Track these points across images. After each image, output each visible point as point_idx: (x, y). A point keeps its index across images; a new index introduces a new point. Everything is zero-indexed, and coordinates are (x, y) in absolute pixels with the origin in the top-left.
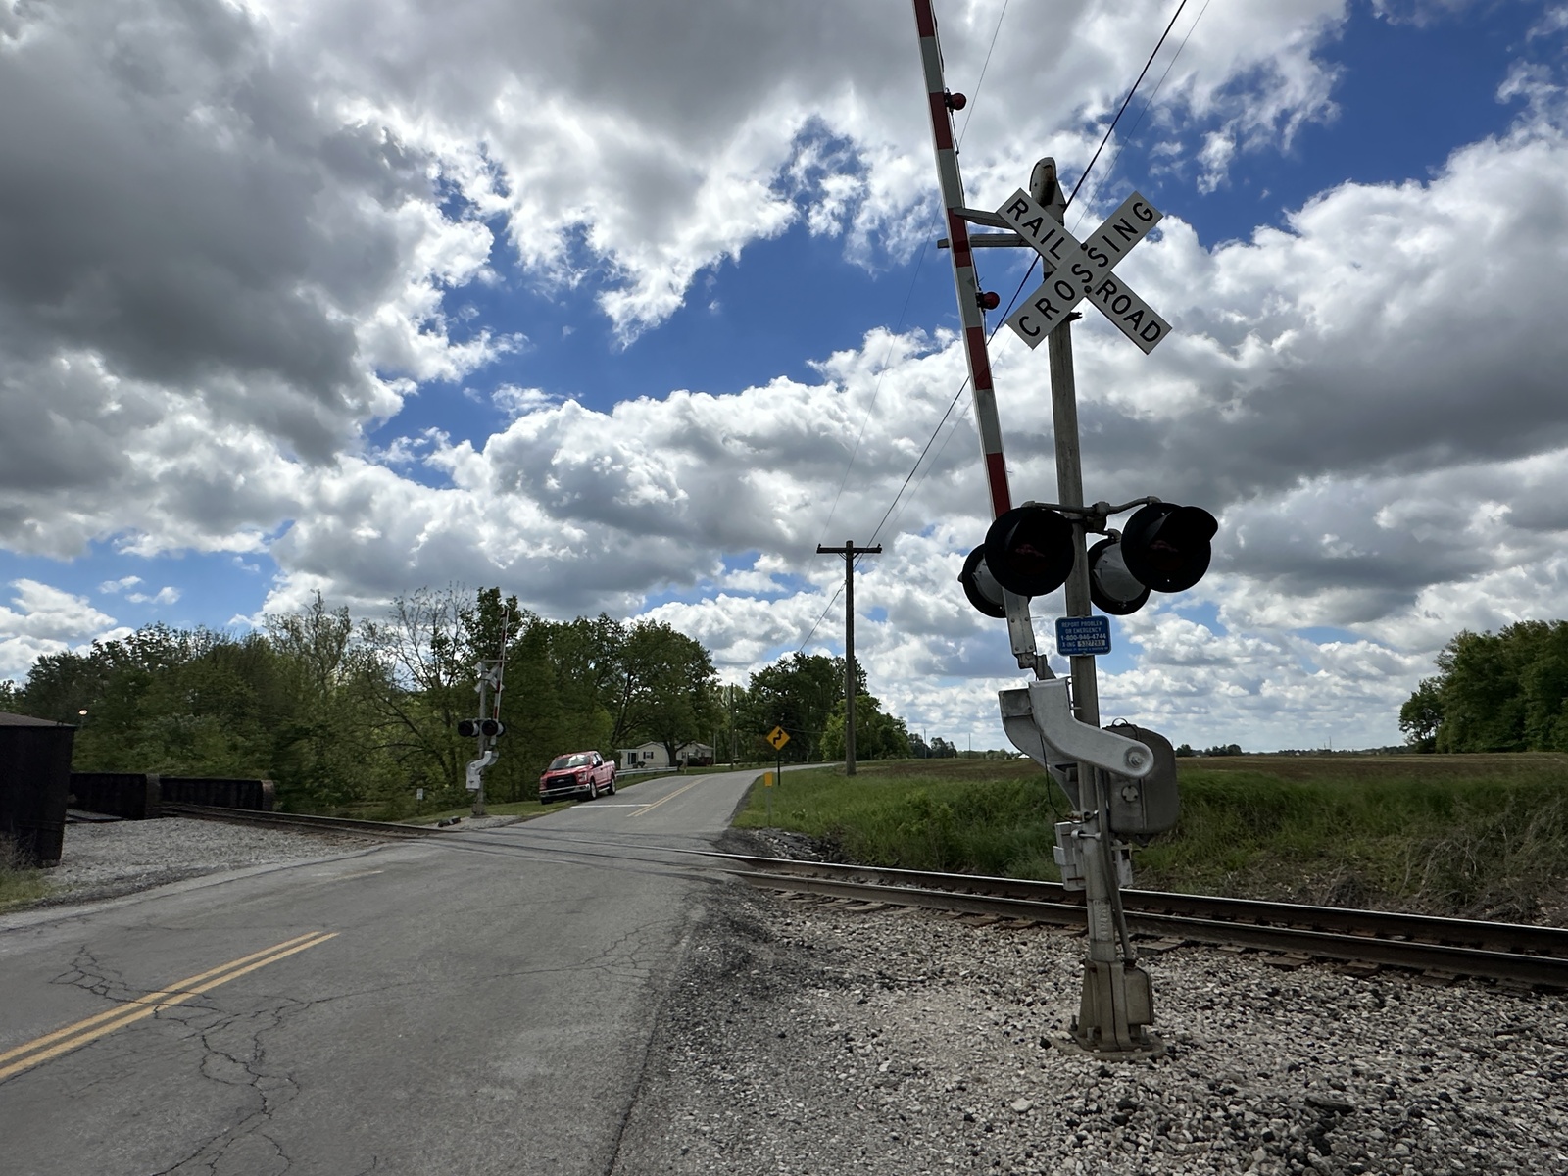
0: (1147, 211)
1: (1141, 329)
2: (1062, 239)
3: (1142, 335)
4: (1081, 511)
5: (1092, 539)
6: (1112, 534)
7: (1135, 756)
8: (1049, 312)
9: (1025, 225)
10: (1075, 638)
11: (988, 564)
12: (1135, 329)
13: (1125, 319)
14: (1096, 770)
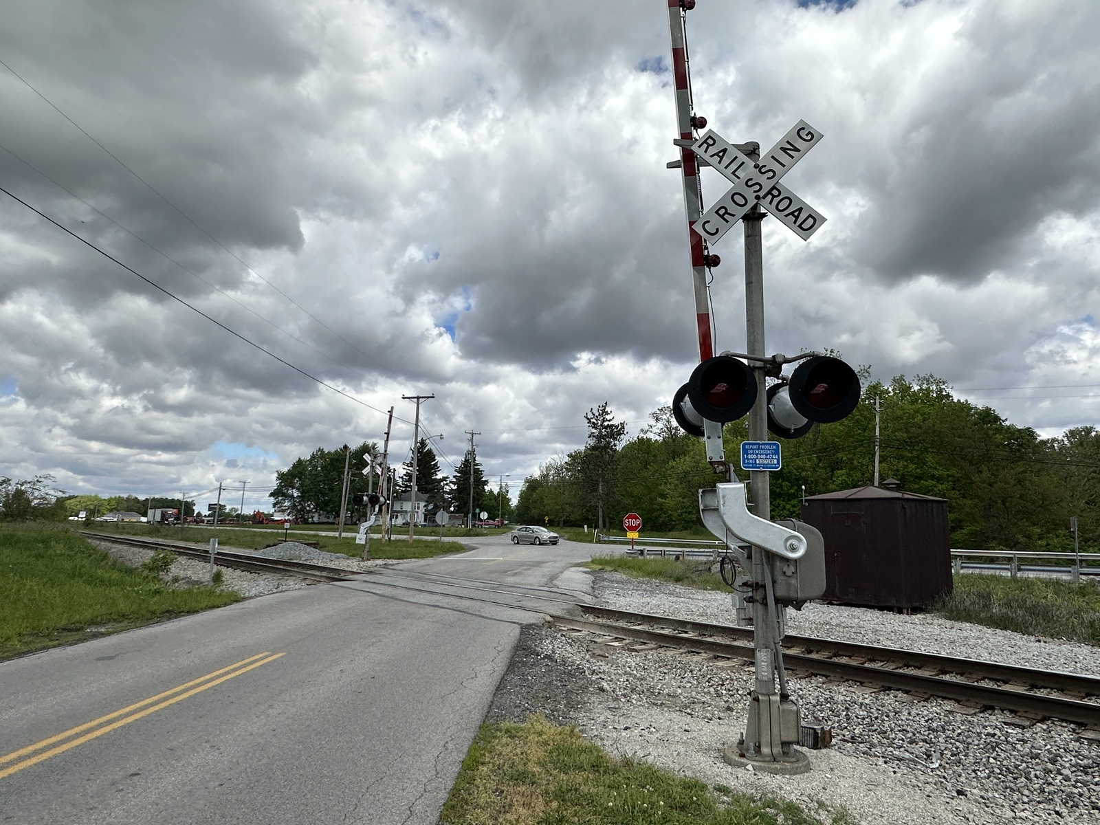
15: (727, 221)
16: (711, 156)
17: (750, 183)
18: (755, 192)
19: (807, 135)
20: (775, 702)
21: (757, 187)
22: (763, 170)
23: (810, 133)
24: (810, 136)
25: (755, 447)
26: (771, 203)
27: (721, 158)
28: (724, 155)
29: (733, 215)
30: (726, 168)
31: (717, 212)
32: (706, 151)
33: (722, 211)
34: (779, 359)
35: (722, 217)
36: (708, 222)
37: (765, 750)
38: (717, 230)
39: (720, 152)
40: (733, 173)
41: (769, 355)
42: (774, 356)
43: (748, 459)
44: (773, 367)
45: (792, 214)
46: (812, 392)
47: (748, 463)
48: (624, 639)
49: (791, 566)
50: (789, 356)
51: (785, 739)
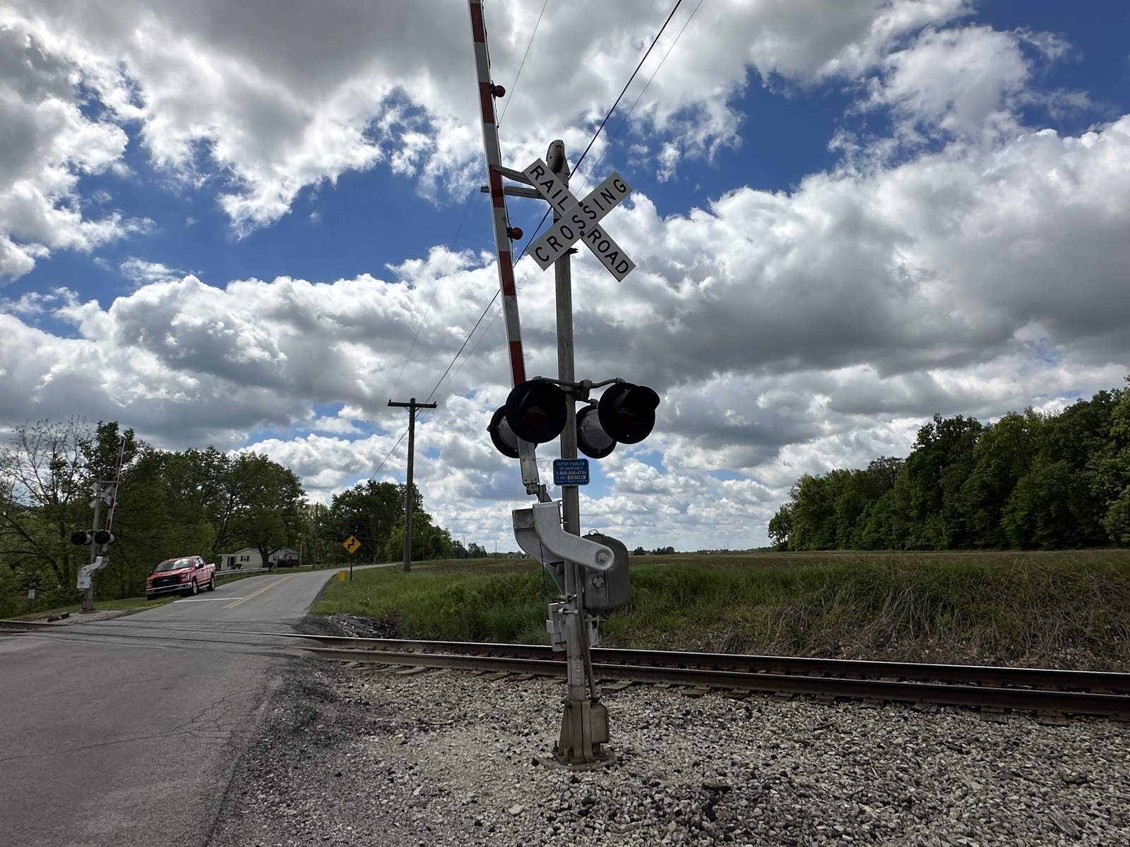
0: (622, 186)
1: (616, 264)
2: (566, 197)
3: (617, 268)
4: (573, 385)
5: (579, 406)
6: (592, 402)
7: (603, 556)
8: (556, 246)
9: (541, 184)
10: (565, 473)
11: (507, 420)
12: (612, 264)
13: (606, 257)
14: (576, 566)
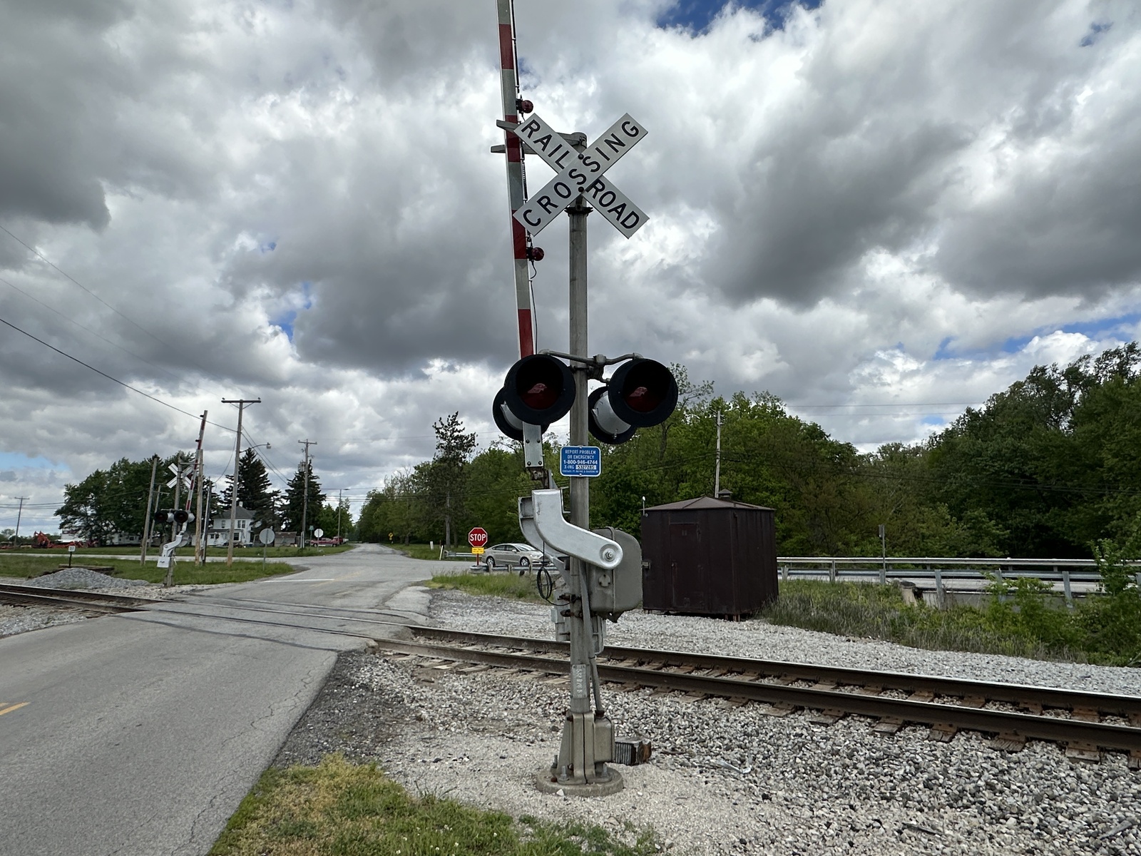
15: (549, 212)
16: (535, 142)
17: (574, 174)
18: (579, 183)
19: (632, 130)
20: (590, 720)
21: (581, 179)
22: (587, 162)
23: (634, 128)
24: (634, 132)
25: (575, 452)
26: (594, 197)
27: (545, 145)
28: (548, 142)
29: (556, 206)
30: (550, 155)
31: (539, 202)
32: (529, 136)
33: (544, 201)
34: (600, 360)
35: (544, 207)
36: (530, 211)
37: (578, 772)
38: (539, 220)
39: (544, 138)
40: (557, 162)
41: (590, 356)
42: (595, 357)
43: (567, 464)
44: (595, 369)
45: (615, 209)
46: (632, 395)
47: (567, 469)
48: (454, 662)
49: (607, 576)
50: (610, 358)
51: (598, 758)
